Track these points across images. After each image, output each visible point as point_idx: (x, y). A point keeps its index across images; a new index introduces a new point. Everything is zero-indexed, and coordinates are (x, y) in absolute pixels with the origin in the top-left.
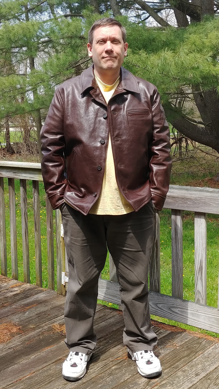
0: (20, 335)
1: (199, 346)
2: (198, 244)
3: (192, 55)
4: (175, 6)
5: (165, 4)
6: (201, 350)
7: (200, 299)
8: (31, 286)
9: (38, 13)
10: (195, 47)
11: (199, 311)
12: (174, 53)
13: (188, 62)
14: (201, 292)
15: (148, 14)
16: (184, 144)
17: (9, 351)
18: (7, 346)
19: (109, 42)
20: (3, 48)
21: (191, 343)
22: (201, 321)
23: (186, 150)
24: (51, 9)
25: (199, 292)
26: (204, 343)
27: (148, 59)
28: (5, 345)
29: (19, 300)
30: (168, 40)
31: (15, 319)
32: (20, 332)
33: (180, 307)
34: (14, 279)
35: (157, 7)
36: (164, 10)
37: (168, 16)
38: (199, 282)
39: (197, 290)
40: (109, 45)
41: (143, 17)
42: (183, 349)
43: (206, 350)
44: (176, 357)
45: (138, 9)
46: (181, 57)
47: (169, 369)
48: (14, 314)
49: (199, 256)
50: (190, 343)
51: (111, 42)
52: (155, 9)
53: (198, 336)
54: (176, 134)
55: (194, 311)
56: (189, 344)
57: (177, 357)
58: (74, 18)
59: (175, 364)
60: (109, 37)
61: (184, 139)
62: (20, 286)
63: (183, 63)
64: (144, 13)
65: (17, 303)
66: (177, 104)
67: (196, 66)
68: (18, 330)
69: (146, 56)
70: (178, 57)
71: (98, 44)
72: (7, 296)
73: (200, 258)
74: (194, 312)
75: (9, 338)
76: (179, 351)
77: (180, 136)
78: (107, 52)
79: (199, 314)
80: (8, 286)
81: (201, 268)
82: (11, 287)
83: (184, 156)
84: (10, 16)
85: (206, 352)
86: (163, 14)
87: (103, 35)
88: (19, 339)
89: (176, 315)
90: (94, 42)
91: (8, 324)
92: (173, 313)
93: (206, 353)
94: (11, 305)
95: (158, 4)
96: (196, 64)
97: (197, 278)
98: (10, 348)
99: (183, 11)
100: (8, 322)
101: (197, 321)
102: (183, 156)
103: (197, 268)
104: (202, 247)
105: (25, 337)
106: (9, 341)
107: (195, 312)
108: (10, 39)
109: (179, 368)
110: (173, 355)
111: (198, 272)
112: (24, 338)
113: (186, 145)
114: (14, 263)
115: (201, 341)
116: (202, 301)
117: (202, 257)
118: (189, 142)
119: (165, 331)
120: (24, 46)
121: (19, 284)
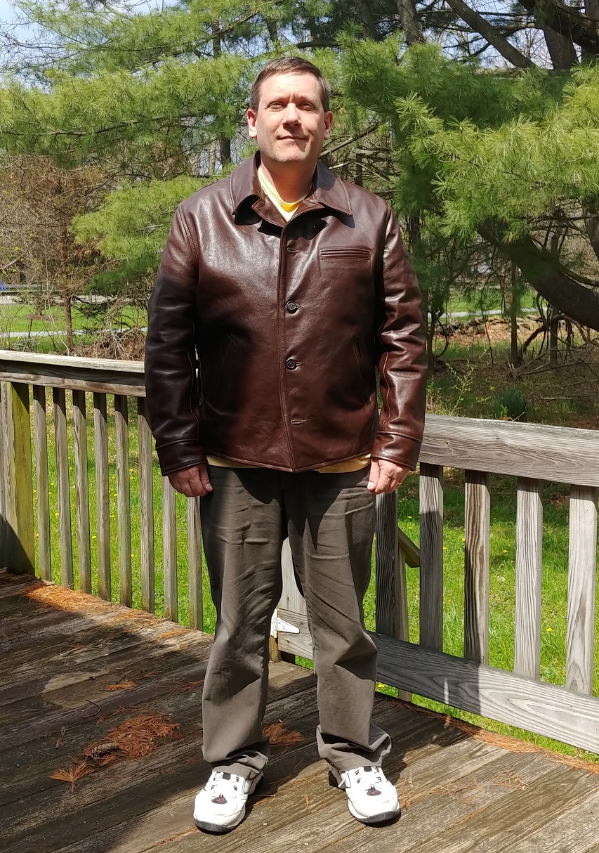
0: (175, 743)
1: (573, 787)
2: (578, 557)
3: (580, 132)
4: (547, 22)
5: (525, 17)
6: (575, 796)
7: (579, 681)
8: (205, 637)
9: (241, 41)
10: (588, 114)
11: (574, 708)
12: (540, 126)
13: (571, 146)
14: (580, 665)
15: (484, 40)
16: (562, 333)
17: (150, 776)
18: (146, 766)
19: (291, 106)
20: (162, 116)
21: (555, 778)
22: (578, 730)
23: (568, 346)
24: (270, 30)
25: (577, 667)
26: (583, 780)
27: (479, 140)
28: (143, 763)
29: (176, 667)
30: (527, 98)
31: (167, 706)
32: (176, 736)
33: (533, 697)
34: (168, 620)
35: (506, 25)
36: (523, 31)
37: (532, 44)
38: (577, 644)
39: (572, 661)
40: (291, 112)
41: (473, 48)
42: (536, 792)
43: (589, 795)
44: (518, 808)
45: (462, 29)
46: (554, 137)
47: (500, 834)
48: (164, 695)
49: (578, 585)
50: (551, 778)
51: (297, 106)
52: (501, 28)
53: (572, 764)
54: (545, 309)
55: (563, 707)
56: (551, 782)
57: (521, 809)
58: (319, 51)
59: (514, 823)
60: (292, 95)
61: (563, 321)
62: (181, 635)
63: (559, 150)
64: (476, 39)
65: (173, 673)
66: (548, 242)
67: (590, 155)
68: (172, 731)
69: (475, 133)
70: (547, 135)
71: (269, 109)
72: (151, 657)
73: (580, 588)
74: (563, 710)
75: (151, 749)
76: (526, 796)
77: (553, 316)
78: (287, 126)
79: (575, 714)
80: (155, 634)
81: (582, 612)
82: (161, 637)
83: (563, 360)
84: (179, 46)
85: (587, 801)
86: (520, 40)
87: (281, 91)
88: (173, 750)
89: (521, 714)
90: (262, 105)
91: (150, 717)
92: (515, 711)
93: (587, 804)
94: (159, 676)
95: (508, 18)
96: (590, 152)
97: (572, 634)
98: (152, 770)
99: (565, 33)
100: (151, 714)
101: (570, 730)
102: (559, 360)
103: (574, 611)
104: (587, 564)
105: (186, 746)
106: (150, 754)
107: (565, 711)
108: (178, 96)
109: (523, 833)
110: (513, 803)
111: (574, 621)
112: (183, 748)
113: (567, 336)
114: (169, 585)
115: (577, 776)
116: (581, 687)
117: (585, 587)
118: (575, 329)
119: (497, 750)
120: (208, 114)
121: (180, 631)
